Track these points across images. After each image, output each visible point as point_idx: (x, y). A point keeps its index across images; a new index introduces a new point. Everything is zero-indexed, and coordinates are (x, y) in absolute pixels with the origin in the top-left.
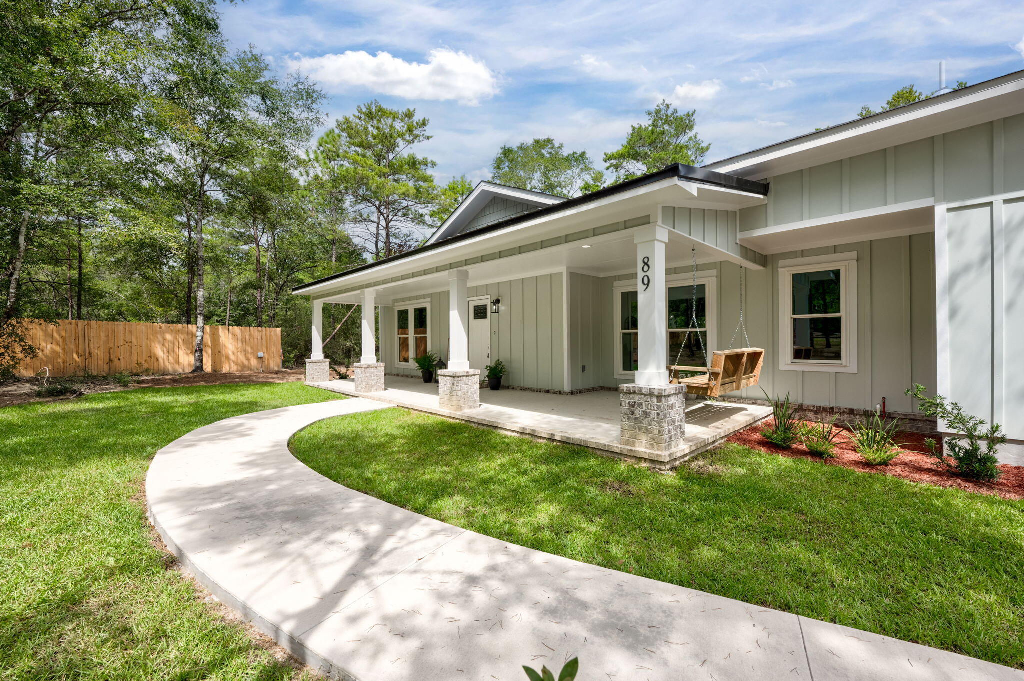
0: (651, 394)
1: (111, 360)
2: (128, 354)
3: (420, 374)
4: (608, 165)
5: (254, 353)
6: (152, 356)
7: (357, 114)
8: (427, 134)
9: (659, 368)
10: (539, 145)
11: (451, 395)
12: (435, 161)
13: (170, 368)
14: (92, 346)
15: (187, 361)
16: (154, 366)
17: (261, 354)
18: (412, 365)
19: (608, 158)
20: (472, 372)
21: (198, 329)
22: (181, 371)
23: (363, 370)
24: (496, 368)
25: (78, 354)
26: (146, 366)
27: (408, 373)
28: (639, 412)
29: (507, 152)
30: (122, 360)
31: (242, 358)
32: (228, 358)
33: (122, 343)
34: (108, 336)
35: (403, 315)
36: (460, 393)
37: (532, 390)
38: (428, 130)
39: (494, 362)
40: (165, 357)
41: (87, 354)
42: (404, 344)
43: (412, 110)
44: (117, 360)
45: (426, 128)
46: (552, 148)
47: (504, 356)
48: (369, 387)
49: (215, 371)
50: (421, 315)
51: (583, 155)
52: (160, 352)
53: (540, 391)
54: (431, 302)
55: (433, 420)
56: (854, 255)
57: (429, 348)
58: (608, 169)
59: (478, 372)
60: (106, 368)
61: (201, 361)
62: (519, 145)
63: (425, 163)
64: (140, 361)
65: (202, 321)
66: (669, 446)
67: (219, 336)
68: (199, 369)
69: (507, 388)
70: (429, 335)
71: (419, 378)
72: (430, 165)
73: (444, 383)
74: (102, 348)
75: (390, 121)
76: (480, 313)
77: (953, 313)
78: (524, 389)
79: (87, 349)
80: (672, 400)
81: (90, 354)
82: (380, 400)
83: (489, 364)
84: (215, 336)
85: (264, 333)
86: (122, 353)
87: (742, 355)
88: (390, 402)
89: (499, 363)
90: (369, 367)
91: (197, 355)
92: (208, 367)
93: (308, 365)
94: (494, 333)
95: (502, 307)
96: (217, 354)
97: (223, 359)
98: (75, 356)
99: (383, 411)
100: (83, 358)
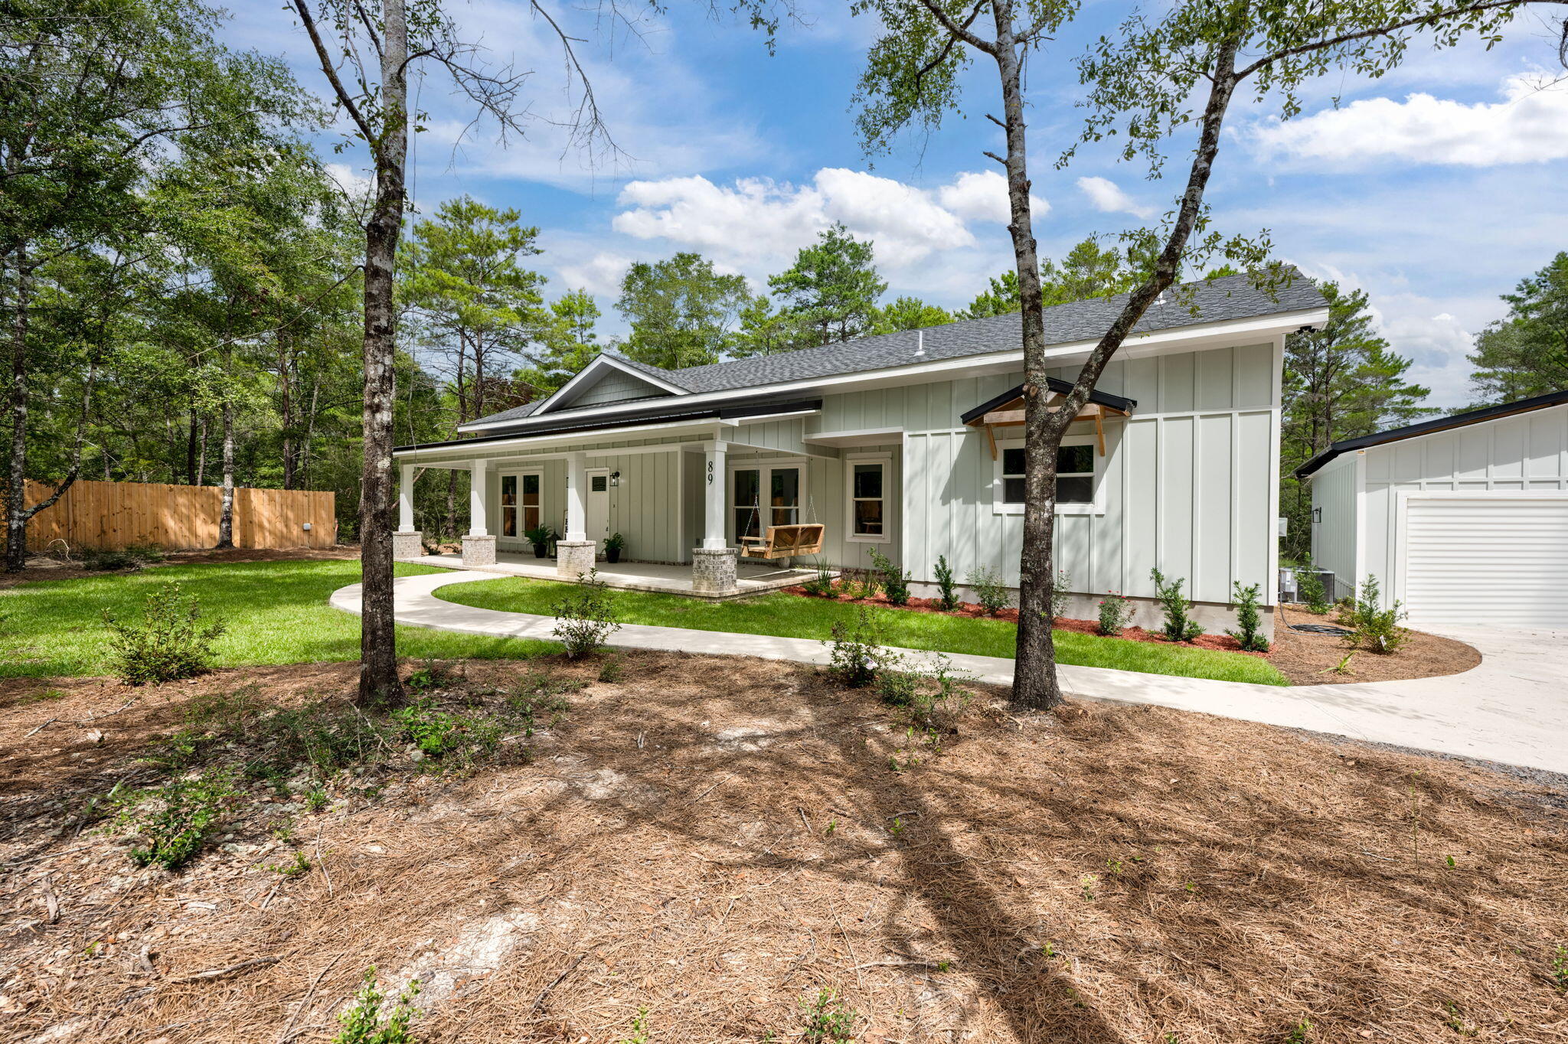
0: (710, 554)
1: (103, 532)
2: (127, 523)
3: (531, 548)
4: (774, 289)
5: (299, 522)
6: (159, 527)
7: (440, 212)
8: (537, 247)
9: (717, 537)
10: (685, 260)
11: (569, 562)
12: (545, 276)
13: (184, 543)
14: (77, 512)
15: (207, 532)
16: (163, 540)
17: (307, 526)
18: (521, 539)
19: (774, 282)
20: (588, 543)
21: (225, 490)
22: (199, 546)
23: (473, 542)
24: (614, 541)
25: (58, 522)
26: (151, 539)
27: (513, 548)
28: (703, 566)
29: (640, 270)
30: (119, 532)
31: (280, 526)
32: (261, 526)
33: (118, 509)
34: (99, 500)
35: (509, 483)
36: (577, 561)
37: (649, 562)
38: (539, 242)
39: (613, 534)
40: (177, 529)
41: (71, 523)
42: (510, 515)
43: (516, 211)
44: (111, 531)
45: (534, 239)
46: (700, 265)
47: (623, 529)
48: (480, 560)
49: (245, 547)
50: (531, 484)
51: (740, 279)
52: (171, 523)
53: (656, 563)
54: (544, 470)
55: (551, 584)
56: (889, 454)
57: (541, 520)
58: (774, 294)
59: (594, 542)
60: (96, 541)
61: (230, 534)
62: (658, 263)
63: (532, 277)
64: (143, 532)
65: (230, 482)
66: (721, 588)
67: (251, 501)
68: (226, 543)
69: (625, 561)
70: (541, 506)
71: (529, 553)
72: (538, 281)
73: (562, 553)
74: (91, 516)
75: (485, 224)
76: (599, 484)
77: (910, 504)
78: (641, 562)
79: (71, 516)
80: (724, 558)
81: (75, 523)
82: (494, 571)
83: (608, 537)
84: (245, 501)
85: (312, 498)
86: (118, 521)
87: (797, 529)
88: (506, 573)
89: (617, 537)
90: (479, 539)
91: (224, 525)
92: (236, 540)
93: (395, 538)
94: (612, 506)
95: (622, 480)
96: (248, 524)
97: (256, 529)
98: (54, 526)
99: (502, 580)
100: (66, 528)
